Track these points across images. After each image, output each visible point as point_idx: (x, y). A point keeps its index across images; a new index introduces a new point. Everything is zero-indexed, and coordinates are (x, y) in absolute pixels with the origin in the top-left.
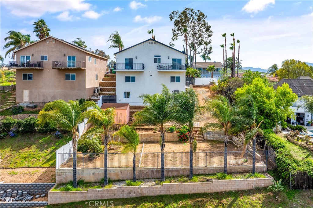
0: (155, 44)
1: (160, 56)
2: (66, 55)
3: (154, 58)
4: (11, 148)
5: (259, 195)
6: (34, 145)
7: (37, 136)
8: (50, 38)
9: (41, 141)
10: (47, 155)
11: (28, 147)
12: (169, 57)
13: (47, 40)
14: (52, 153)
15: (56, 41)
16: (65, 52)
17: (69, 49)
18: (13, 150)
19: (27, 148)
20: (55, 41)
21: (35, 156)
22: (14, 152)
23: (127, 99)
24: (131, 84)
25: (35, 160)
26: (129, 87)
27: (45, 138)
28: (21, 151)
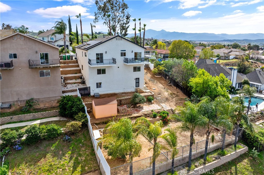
0: (121, 40)
1: (125, 51)
2: (38, 52)
3: (121, 53)
4: (26, 163)
5: (246, 161)
6: (48, 154)
7: (45, 143)
8: (18, 35)
9: (52, 148)
10: (69, 162)
11: (44, 158)
12: (132, 51)
13: (15, 36)
14: (72, 159)
15: (25, 38)
16: (37, 49)
17: (41, 46)
18: (30, 165)
19: (43, 160)
20: (23, 38)
21: (57, 166)
22: (32, 167)
23: (99, 88)
24: (102, 75)
25: (61, 170)
26: (100, 78)
27: (55, 144)
28: (39, 164)
